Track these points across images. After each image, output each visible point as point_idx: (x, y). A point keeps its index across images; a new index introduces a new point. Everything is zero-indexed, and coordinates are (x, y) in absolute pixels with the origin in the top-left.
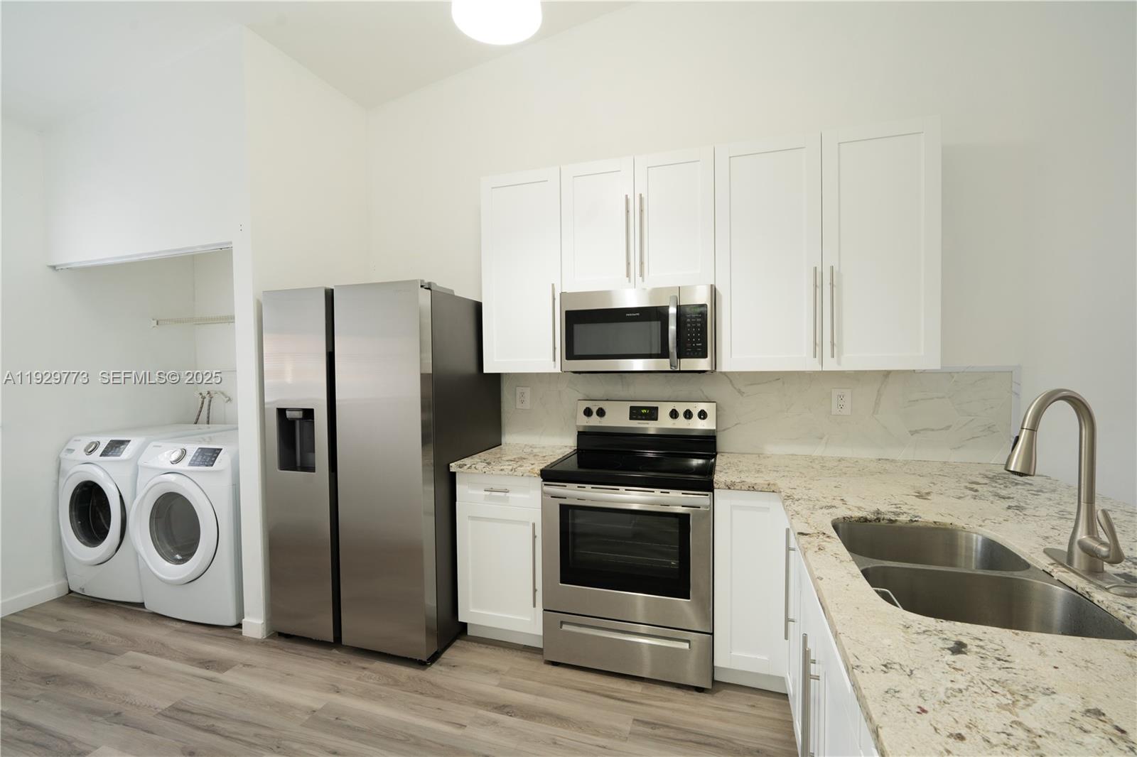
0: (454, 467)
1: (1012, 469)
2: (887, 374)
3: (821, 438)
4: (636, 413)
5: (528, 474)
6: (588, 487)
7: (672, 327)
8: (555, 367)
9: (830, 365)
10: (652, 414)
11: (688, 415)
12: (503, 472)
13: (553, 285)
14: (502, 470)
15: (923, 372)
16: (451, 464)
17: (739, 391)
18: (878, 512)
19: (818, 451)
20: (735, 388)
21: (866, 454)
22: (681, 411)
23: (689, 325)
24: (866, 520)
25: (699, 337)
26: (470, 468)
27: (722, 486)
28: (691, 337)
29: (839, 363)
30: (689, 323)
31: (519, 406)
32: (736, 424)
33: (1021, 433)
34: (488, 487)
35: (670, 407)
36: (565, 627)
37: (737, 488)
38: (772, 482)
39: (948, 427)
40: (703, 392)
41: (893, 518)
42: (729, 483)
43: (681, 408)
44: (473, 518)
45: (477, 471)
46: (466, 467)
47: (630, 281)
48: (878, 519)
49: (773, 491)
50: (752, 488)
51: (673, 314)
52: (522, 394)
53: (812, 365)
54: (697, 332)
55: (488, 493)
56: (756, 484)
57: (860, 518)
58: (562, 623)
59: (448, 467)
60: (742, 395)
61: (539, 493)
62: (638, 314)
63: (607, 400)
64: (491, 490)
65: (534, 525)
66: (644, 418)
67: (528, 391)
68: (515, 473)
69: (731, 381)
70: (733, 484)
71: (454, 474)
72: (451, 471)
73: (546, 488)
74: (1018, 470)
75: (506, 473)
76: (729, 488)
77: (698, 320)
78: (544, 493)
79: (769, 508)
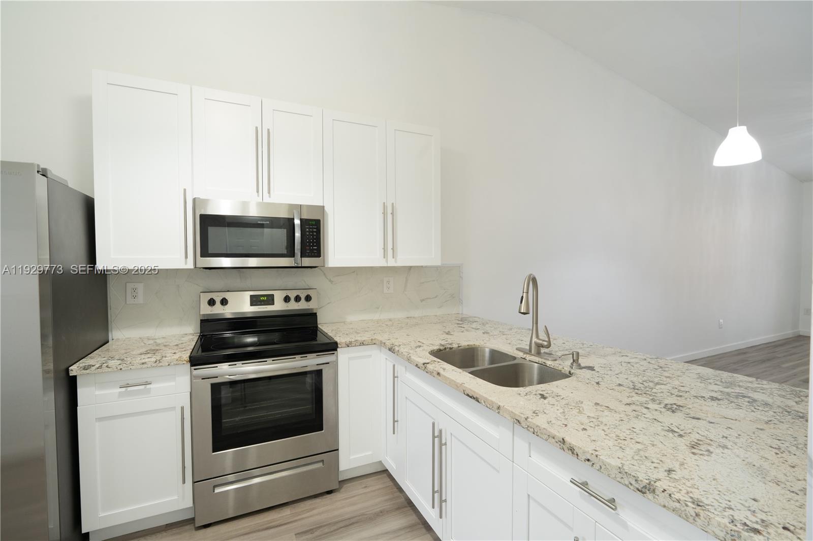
0: (74, 370)
1: (522, 312)
2: (410, 268)
3: (378, 308)
4: (255, 301)
5: (175, 363)
6: (239, 363)
7: (298, 234)
8: (186, 263)
9: (391, 263)
10: (270, 300)
11: (298, 299)
12: (145, 366)
13: (185, 190)
14: (143, 364)
15: (426, 267)
16: (70, 368)
17: (330, 281)
18: (441, 345)
19: (376, 317)
20: (327, 279)
21: (400, 315)
22: (292, 296)
23: (308, 233)
24: (440, 350)
25: (315, 242)
26: (100, 367)
27: (344, 345)
28: (310, 242)
29: (396, 262)
30: (307, 231)
31: (130, 300)
32: (329, 303)
33: (523, 294)
34: (123, 383)
35: (283, 294)
36: (217, 490)
37: (353, 345)
38: (373, 338)
39: (436, 297)
40: (305, 282)
41: (449, 346)
42: (348, 342)
43: (292, 295)
44: (100, 419)
45: (110, 370)
46: (93, 368)
47: (258, 196)
48: (445, 348)
49: (375, 344)
50: (362, 344)
51: (298, 224)
52: (135, 290)
53: (381, 263)
54: (313, 239)
55: (123, 389)
56: (364, 341)
57: (438, 350)
58: (215, 487)
59: (67, 370)
60: (332, 283)
61: (187, 379)
62: (268, 222)
63: (228, 291)
64: (128, 386)
65: (182, 408)
66: (262, 303)
67: (140, 287)
68: (161, 364)
69: (325, 274)
70: (351, 343)
71: (74, 378)
72: (71, 375)
73: (195, 372)
74: (525, 312)
75: (149, 366)
76: (348, 346)
77: (315, 230)
78: (192, 377)
79: (371, 355)
